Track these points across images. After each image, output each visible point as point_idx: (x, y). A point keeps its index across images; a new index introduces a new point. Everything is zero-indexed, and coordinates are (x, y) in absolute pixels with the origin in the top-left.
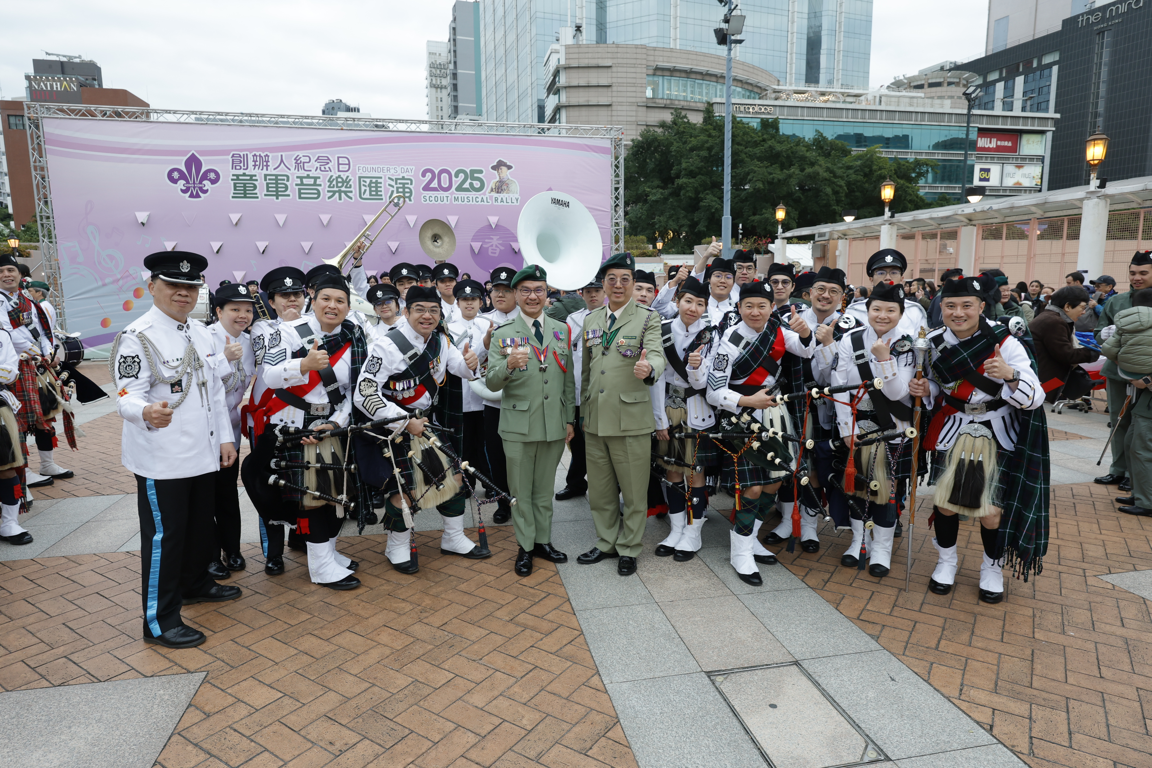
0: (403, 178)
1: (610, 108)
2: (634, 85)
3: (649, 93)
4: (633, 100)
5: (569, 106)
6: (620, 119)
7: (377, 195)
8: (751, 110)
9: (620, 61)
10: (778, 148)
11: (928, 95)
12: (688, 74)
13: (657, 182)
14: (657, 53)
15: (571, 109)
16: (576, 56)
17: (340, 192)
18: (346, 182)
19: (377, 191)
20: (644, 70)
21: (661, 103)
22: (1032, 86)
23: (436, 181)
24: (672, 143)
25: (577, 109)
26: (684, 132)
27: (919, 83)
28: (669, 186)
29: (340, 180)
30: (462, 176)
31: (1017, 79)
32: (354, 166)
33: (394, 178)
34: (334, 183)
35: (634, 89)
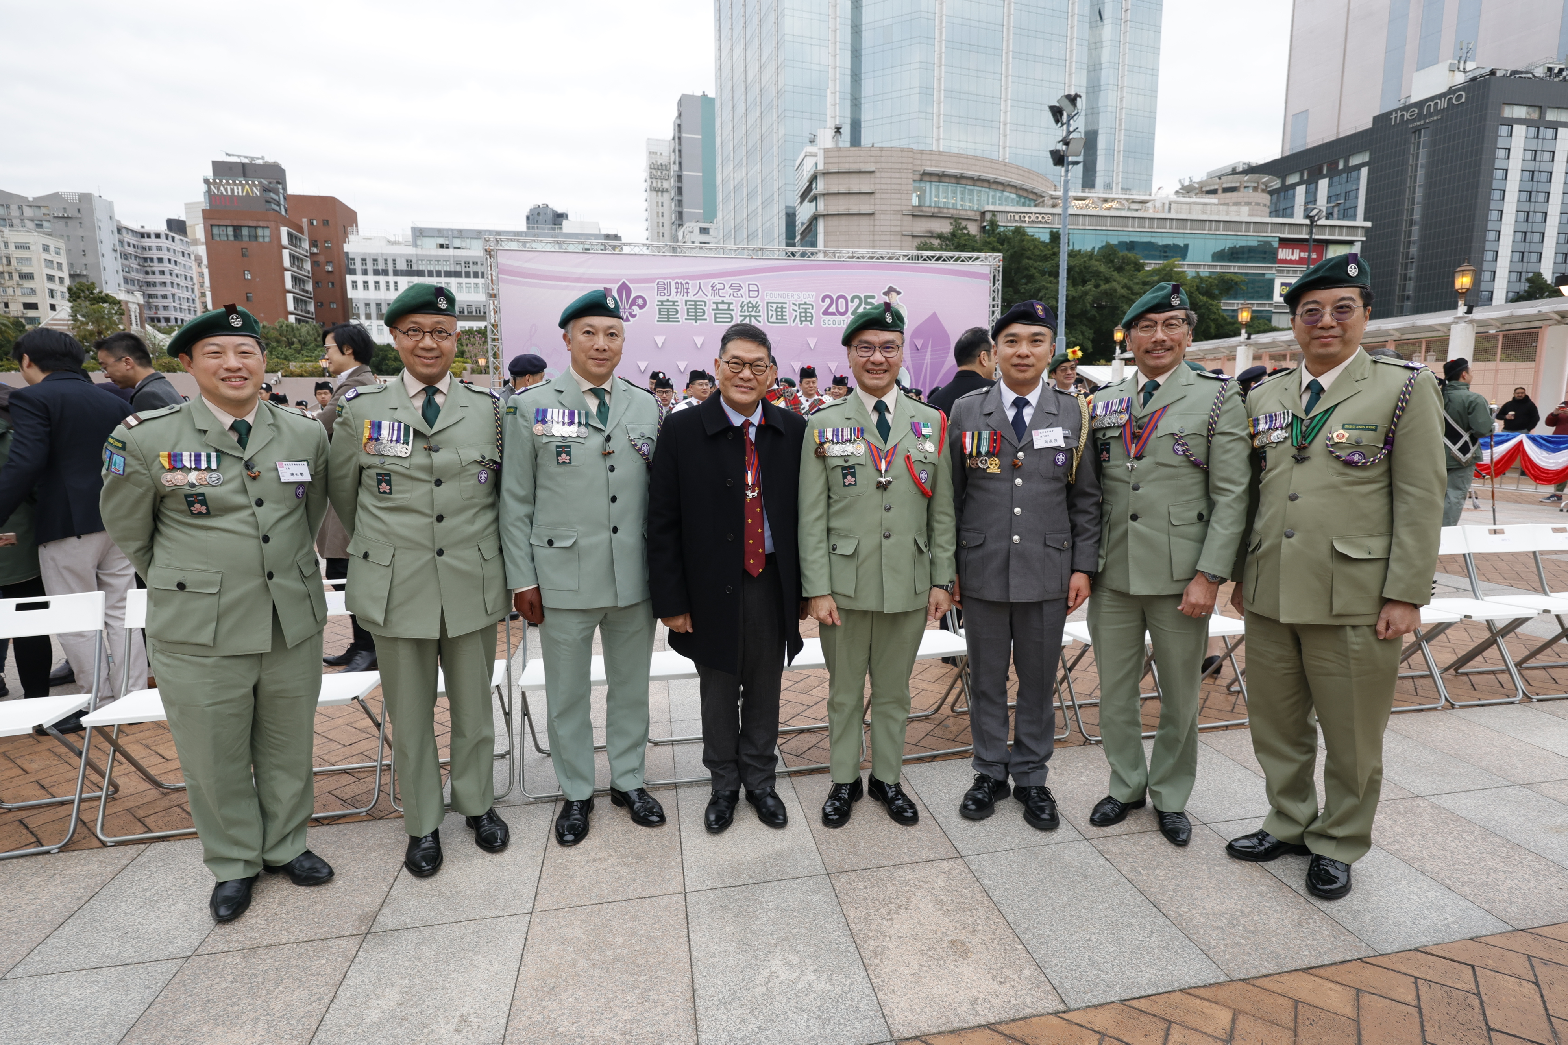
0: (805, 304)
1: (872, 217)
2: (899, 192)
3: (915, 201)
4: (898, 208)
5: (828, 215)
6: (883, 228)
7: (782, 319)
8: (1027, 219)
9: (884, 165)
11: (1223, 201)
12: (958, 179)
14: (924, 156)
15: (830, 218)
16: (836, 160)
19: (782, 316)
20: (911, 176)
21: (929, 211)
22: (1338, 189)
23: (834, 306)
25: (836, 218)
29: (750, 305)
30: (857, 301)
31: (1320, 182)
33: (797, 303)
35: (898, 196)
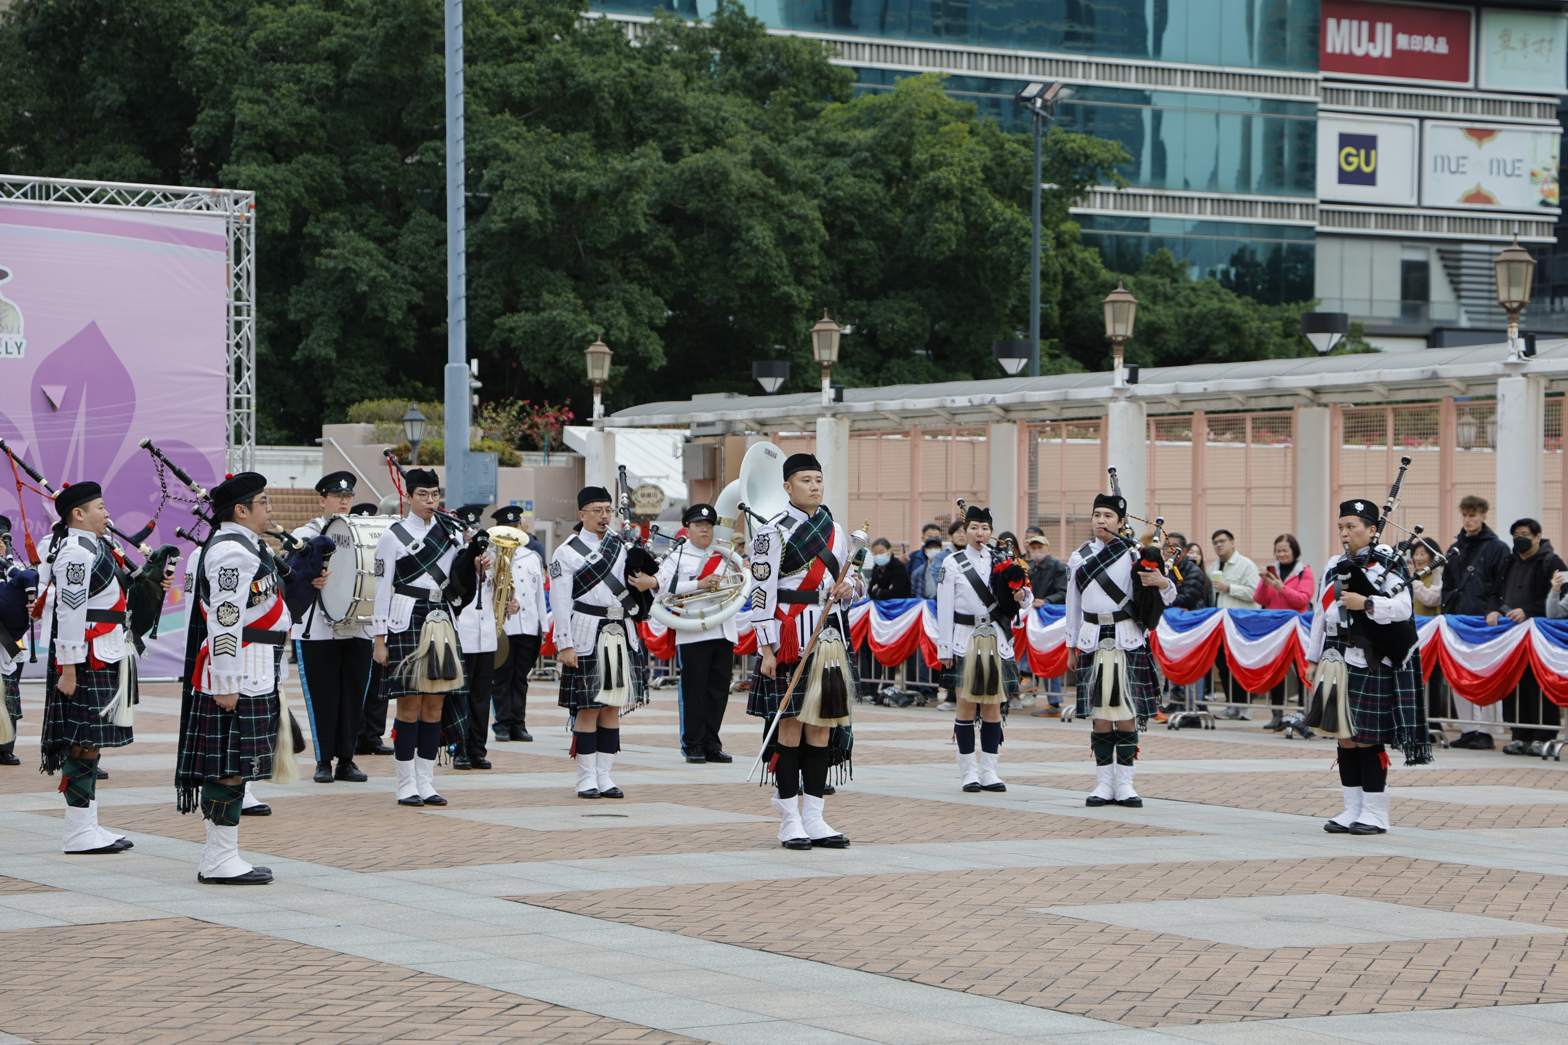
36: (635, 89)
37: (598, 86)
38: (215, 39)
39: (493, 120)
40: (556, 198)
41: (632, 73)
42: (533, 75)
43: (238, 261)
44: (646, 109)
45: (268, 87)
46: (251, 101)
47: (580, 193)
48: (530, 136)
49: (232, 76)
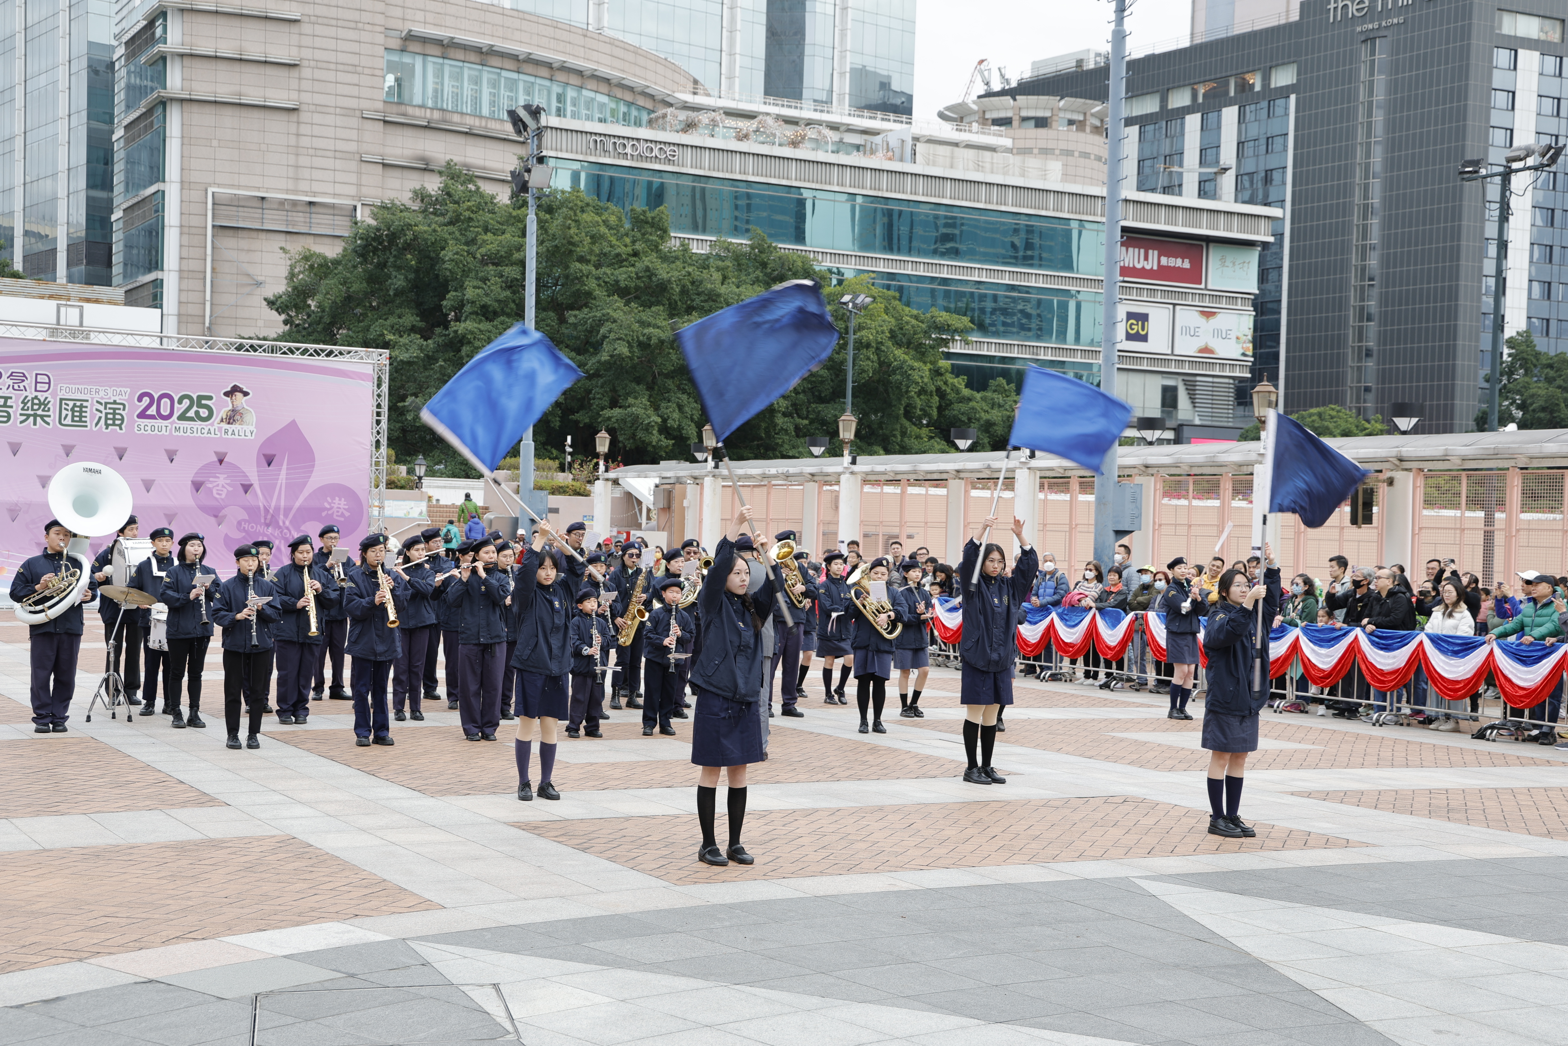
0: (115, 402)
1: (293, 117)
2: (354, 69)
3: (389, 91)
4: (353, 103)
5: (191, 100)
6: (318, 143)
7: (80, 421)
8: (629, 150)
9: (320, 11)
10: (663, 272)
11: (1021, 144)
12: (485, 55)
13: (410, 318)
14: (410, 2)
15: (195, 108)
17: (35, 416)
18: (44, 404)
19: (81, 417)
20: (380, 39)
21: (421, 116)
22: (1253, 131)
23: (154, 407)
24: (445, 241)
25: (209, 109)
26: (470, 219)
27: (1002, 114)
28: (438, 330)
29: (36, 401)
30: (186, 402)
31: (1224, 110)
32: (56, 385)
33: (103, 402)
34: (29, 404)
35: (354, 78)
36: (693, 283)
37: (669, 281)
38: (457, 253)
39: (608, 299)
40: (641, 344)
41: (689, 274)
42: (633, 275)
43: (379, 386)
44: (698, 294)
45: (485, 280)
46: (474, 287)
47: (654, 341)
48: (626, 309)
49: (466, 273)
